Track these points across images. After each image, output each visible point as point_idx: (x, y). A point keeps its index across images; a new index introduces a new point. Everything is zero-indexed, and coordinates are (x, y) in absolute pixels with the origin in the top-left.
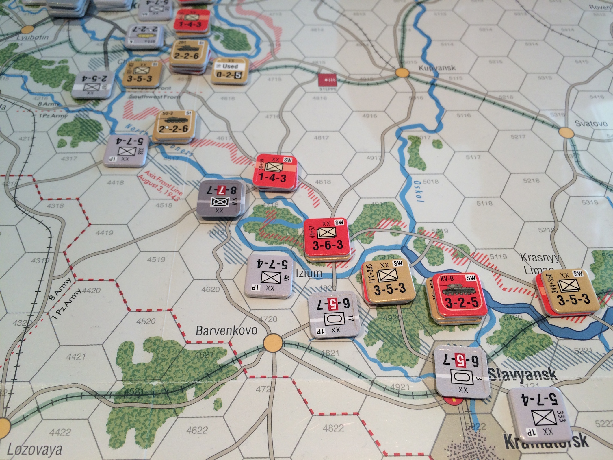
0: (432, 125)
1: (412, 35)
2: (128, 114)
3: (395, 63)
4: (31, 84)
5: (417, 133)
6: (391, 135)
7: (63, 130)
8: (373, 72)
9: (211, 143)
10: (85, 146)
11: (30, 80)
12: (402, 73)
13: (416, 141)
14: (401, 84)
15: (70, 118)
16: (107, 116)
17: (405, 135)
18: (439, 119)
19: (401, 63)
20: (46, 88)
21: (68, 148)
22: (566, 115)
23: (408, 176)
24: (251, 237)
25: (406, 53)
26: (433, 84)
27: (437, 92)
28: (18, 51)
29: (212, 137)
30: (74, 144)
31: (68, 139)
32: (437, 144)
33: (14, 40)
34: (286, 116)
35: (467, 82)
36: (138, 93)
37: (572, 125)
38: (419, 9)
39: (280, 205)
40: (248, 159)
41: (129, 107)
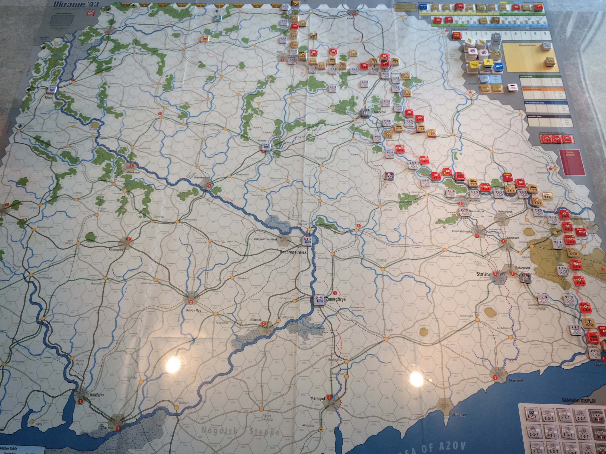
0: (460, 149)
1: (456, 122)
2: (387, 145)
3: (451, 131)
4: (362, 136)
5: (456, 151)
6: (450, 152)
7: (373, 149)
8: (445, 134)
9: (407, 153)
10: (379, 153)
11: (361, 135)
12: (453, 134)
13: (456, 153)
14: (452, 137)
15: (374, 146)
16: (382, 145)
17: (453, 151)
18: (461, 147)
19: (453, 131)
20: (366, 138)
21: (376, 154)
22: (493, 147)
23: (454, 162)
24: (420, 174)
25: (454, 128)
26: (460, 138)
27: (462, 140)
28: (355, 126)
29: (408, 151)
30: (377, 153)
31: (375, 151)
32: (461, 154)
33: (353, 123)
34: (425, 146)
35: (469, 137)
36: (388, 139)
37: (494, 149)
38: (458, 114)
39: (425, 168)
40: (417, 157)
41: (387, 143)
